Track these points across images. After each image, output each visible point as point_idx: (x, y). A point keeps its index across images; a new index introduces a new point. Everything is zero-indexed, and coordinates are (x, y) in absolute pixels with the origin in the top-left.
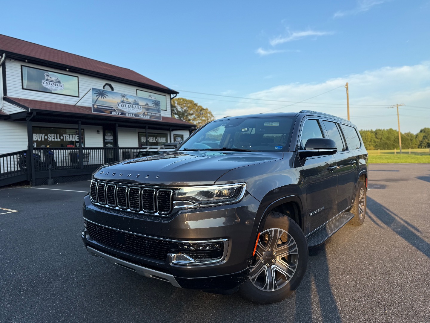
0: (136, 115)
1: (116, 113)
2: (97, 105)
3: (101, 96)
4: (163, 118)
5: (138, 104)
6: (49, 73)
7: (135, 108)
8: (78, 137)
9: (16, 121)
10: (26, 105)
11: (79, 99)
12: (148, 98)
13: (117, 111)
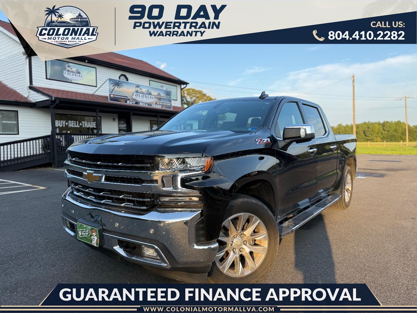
0: (148, 104)
1: (131, 102)
2: (114, 95)
3: (117, 86)
4: (174, 107)
5: (150, 94)
6: (70, 64)
7: (148, 98)
8: (95, 124)
9: (41, 108)
10: (50, 94)
11: (97, 88)
12: (159, 88)
13: (131, 100)
